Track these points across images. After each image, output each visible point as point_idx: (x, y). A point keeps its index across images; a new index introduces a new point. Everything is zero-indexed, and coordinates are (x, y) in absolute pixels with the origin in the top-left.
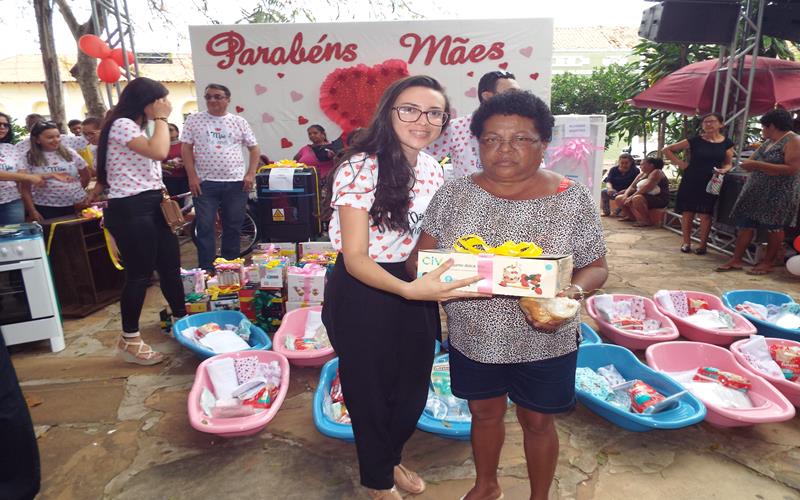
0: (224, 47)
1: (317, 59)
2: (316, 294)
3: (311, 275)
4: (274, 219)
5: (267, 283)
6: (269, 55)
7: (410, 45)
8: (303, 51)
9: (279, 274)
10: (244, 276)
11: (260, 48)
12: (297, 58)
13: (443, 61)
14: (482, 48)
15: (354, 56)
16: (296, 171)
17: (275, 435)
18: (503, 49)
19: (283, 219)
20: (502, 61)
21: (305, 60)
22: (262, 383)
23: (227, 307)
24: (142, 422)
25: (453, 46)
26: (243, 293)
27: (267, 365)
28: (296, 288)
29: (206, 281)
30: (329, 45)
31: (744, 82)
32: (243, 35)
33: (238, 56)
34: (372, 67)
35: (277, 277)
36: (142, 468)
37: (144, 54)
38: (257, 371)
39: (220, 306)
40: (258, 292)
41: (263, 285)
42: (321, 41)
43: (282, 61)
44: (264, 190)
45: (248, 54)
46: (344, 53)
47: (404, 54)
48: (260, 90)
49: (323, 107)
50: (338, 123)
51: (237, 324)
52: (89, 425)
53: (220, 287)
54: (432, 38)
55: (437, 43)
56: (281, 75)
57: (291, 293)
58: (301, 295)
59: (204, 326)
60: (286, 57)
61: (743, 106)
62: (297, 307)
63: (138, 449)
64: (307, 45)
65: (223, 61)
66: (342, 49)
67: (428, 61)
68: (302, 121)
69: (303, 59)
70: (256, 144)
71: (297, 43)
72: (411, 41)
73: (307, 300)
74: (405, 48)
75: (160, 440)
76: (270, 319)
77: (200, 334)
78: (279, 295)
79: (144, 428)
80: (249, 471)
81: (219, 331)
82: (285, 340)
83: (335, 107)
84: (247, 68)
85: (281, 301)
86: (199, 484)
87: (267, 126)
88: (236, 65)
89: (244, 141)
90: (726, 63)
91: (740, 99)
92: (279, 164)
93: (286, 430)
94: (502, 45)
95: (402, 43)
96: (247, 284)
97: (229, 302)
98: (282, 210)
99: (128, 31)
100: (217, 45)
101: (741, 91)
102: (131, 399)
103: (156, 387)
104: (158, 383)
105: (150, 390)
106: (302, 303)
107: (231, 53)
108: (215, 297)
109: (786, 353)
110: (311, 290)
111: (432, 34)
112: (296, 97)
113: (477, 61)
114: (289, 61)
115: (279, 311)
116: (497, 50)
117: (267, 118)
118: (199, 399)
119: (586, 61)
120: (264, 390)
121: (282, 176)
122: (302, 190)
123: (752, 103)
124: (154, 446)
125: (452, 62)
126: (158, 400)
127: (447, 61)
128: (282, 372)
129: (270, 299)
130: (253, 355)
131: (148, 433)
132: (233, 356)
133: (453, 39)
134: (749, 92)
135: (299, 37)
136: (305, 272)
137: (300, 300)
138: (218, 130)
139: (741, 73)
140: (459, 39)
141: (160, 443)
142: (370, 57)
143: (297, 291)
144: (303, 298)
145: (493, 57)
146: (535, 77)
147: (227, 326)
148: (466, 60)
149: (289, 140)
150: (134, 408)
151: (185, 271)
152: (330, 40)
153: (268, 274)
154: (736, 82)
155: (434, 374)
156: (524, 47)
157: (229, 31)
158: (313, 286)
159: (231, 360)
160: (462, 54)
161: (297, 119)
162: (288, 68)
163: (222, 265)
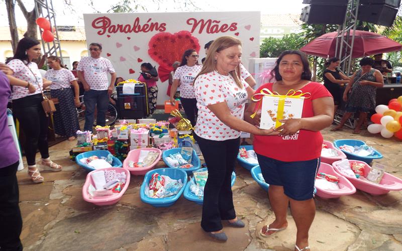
0: (101, 24)
1: (146, 30)
2: (144, 142)
3: (142, 133)
4: (125, 108)
5: (120, 137)
6: (123, 29)
7: (192, 24)
8: (139, 25)
9: (127, 134)
10: (110, 134)
11: (118, 25)
12: (137, 30)
13: (208, 32)
14: (227, 25)
15: (165, 29)
16: (136, 85)
17: (123, 205)
18: (236, 26)
19: (130, 108)
20: (236, 32)
21: (141, 31)
22: (117, 181)
23: (102, 149)
24: (62, 200)
25: (212, 24)
26: (109, 142)
27: (120, 174)
28: (134, 139)
29: (92, 137)
30: (152, 23)
31: (350, 43)
32: (110, 18)
33: (107, 29)
34: (173, 34)
35: (125, 134)
36: (61, 219)
37: (61, 27)
38: (115, 177)
39: (98, 148)
40: (116, 141)
42: (148, 22)
43: (129, 31)
44: (120, 94)
45: (112, 28)
46: (159, 28)
47: (189, 28)
48: (119, 45)
49: (150, 54)
50: (157, 62)
51: (106, 156)
52: (36, 201)
53: (98, 139)
54: (202, 21)
55: (205, 23)
56: (129, 38)
57: (132, 142)
59: (91, 157)
60: (131, 30)
61: (349, 54)
62: (135, 148)
63: (59, 211)
64: (142, 24)
65: (101, 31)
66: (159, 26)
67: (200, 32)
68: (140, 60)
69: (139, 30)
70: (114, 72)
71: (137, 22)
72: (192, 22)
73: (139, 145)
74: (189, 25)
75: (69, 207)
76: (122, 154)
77: (88, 161)
78: (126, 143)
79: (62, 203)
80: (110, 220)
81: (98, 159)
82: (129, 163)
83: (155, 54)
84: (112, 34)
85: (127, 145)
86: (87, 225)
87: (123, 62)
88: (107, 33)
89: (108, 70)
90: (341, 33)
91: (348, 50)
92: (128, 81)
93: (128, 202)
94: (236, 24)
95: (188, 22)
96: (111, 138)
97: (103, 146)
98: (129, 104)
99: (53, 16)
100: (97, 23)
101: (348, 47)
102: (56, 190)
103: (67, 185)
105: (65, 186)
106: (137, 147)
107: (104, 28)
108: (96, 143)
109: (357, 167)
110: (142, 140)
111: (202, 18)
112: (136, 49)
113: (224, 32)
114: (133, 31)
115: (126, 150)
116: (234, 26)
117: (122, 59)
118: (88, 189)
119: (282, 31)
120: (118, 185)
121: (129, 87)
122: (139, 94)
123: (353, 52)
124: (67, 210)
125: (212, 32)
126: (68, 190)
127: (210, 32)
128: (126, 177)
129: (122, 145)
130: (113, 169)
131: (64, 205)
132: (104, 170)
133: (212, 21)
134: (352, 47)
135: (138, 20)
136: (139, 132)
137: (137, 145)
138: (96, 65)
139: (348, 38)
140: (215, 21)
141: (70, 209)
142: (172, 29)
143: (135, 141)
144: (138, 144)
145: (232, 30)
146: (252, 39)
147: (102, 157)
148: (219, 31)
149: (133, 70)
150: (57, 195)
151: (81, 132)
152: (153, 21)
153: (121, 133)
154: (346, 42)
155: (196, 177)
156: (247, 25)
157: (103, 16)
158: (142, 138)
159: (103, 172)
160: (217, 28)
161: (137, 59)
162: (132, 34)
163: (99, 129)
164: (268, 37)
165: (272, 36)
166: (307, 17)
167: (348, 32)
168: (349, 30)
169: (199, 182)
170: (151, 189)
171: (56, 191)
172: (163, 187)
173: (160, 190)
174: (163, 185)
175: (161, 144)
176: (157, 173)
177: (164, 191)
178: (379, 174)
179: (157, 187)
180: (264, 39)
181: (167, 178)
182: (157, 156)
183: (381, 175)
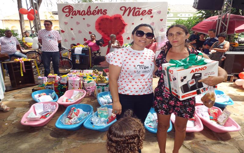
0: (67, 10)
1: (95, 14)
2: (77, 85)
3: (75, 80)
4: (76, 63)
5: (62, 81)
6: (81, 13)
7: (123, 10)
8: (91, 11)
9: (66, 80)
10: (57, 79)
11: (78, 11)
12: (89, 14)
13: (133, 15)
14: (145, 11)
15: (106, 13)
16: (83, 48)
17: (48, 127)
18: (152, 11)
19: (79, 63)
20: (151, 15)
21: (91, 14)
22: (49, 111)
23: (50, 88)
24: (13, 121)
25: (136, 10)
26: (55, 84)
27: (52, 106)
28: (71, 84)
30: (98, 10)
31: (226, 23)
32: (73, 7)
33: (71, 13)
34: (111, 16)
35: (65, 80)
36: (6, 134)
38: (49, 108)
39: (48, 88)
40: (59, 84)
41: (61, 82)
42: (96, 9)
43: (84, 14)
44: (73, 54)
45: (74, 12)
46: (103, 12)
47: (121, 13)
48: (78, 23)
49: (96, 29)
50: (101, 34)
54: (130, 8)
55: (131, 9)
56: (84, 19)
57: (69, 85)
58: (72, 86)
59: (41, 94)
60: (85, 13)
61: (225, 31)
62: (71, 89)
63: (8, 129)
64: (92, 10)
65: (67, 14)
66: (103, 11)
67: (128, 15)
68: (90, 33)
69: (90, 14)
71: (89, 9)
72: (123, 9)
74: (122, 11)
75: (15, 126)
76: (63, 93)
77: (40, 96)
78: (65, 85)
80: (35, 137)
81: (46, 96)
82: (63, 99)
83: (100, 29)
84: (74, 17)
85: (66, 87)
86: (19, 140)
87: (80, 34)
88: (71, 16)
90: (220, 16)
91: (224, 28)
92: (78, 46)
93: (52, 126)
94: (151, 10)
95: (121, 9)
97: (50, 87)
98: (78, 60)
100: (65, 9)
103: (22, 111)
104: (24, 110)
105: (20, 112)
106: (72, 88)
107: (69, 12)
108: (46, 85)
109: (212, 111)
111: (130, 6)
112: (88, 25)
113: (143, 15)
114: (87, 15)
116: (150, 12)
117: (80, 32)
121: (79, 50)
122: (85, 54)
123: (228, 30)
124: (13, 128)
125: (136, 15)
126: (20, 115)
127: (134, 15)
128: (56, 108)
129: (63, 86)
130: (49, 103)
131: (13, 124)
133: (136, 8)
134: (227, 26)
135: (90, 7)
136: (73, 79)
138: (49, 35)
139: (225, 20)
140: (138, 8)
141: (15, 127)
142: (110, 14)
144: (73, 86)
145: (149, 14)
146: (162, 20)
147: (49, 94)
148: (140, 14)
149: (86, 39)
150: (13, 117)
151: (41, 77)
152: (99, 8)
153: (62, 79)
154: (223, 23)
155: (99, 111)
156: (159, 11)
157: (69, 5)
158: (76, 83)
159: (42, 104)
160: (139, 13)
161: (89, 32)
162: (86, 17)
163: (50, 76)
164: (178, 19)
165: (181, 19)
166: (197, 5)
167: (226, 15)
168: (226, 14)
169: (100, 115)
170: (68, 118)
171: (13, 114)
172: (76, 116)
173: (74, 118)
174: (77, 115)
175: (88, 87)
176: (74, 107)
177: (76, 119)
178: (225, 117)
179: (72, 117)
180: (176, 20)
181: (81, 111)
182: (82, 95)
183: (226, 119)
